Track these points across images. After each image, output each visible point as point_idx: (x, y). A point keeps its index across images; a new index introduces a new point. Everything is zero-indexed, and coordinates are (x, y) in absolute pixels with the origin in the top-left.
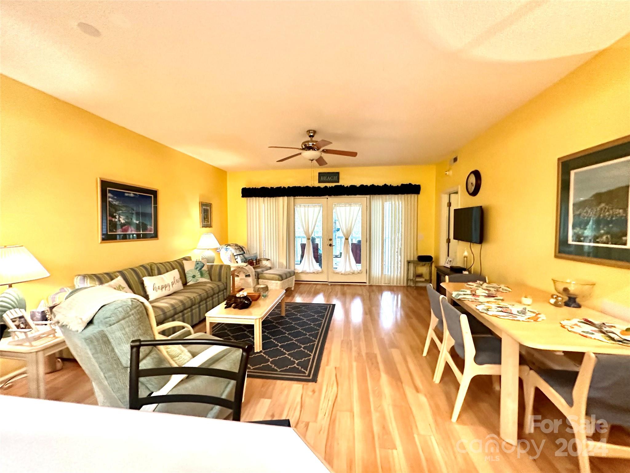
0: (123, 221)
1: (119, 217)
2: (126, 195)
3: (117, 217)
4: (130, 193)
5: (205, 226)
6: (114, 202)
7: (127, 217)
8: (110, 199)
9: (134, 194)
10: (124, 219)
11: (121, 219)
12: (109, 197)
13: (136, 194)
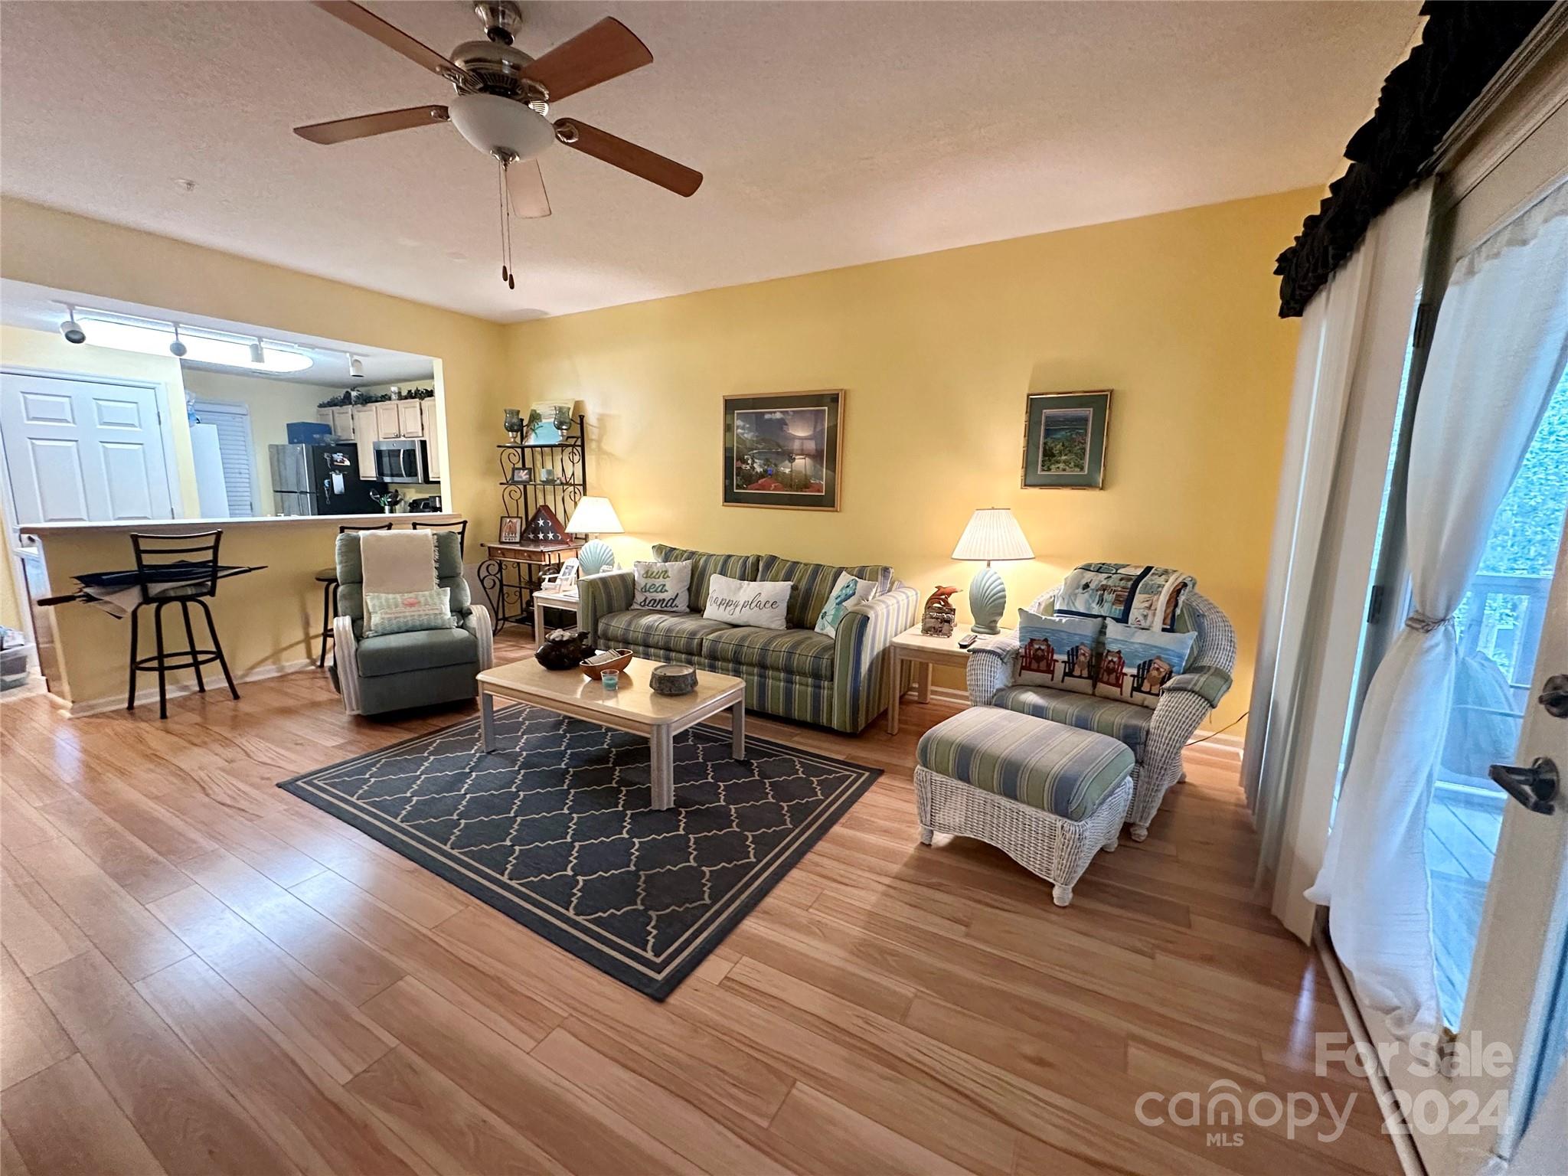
0: (759, 470)
1: (753, 462)
2: (767, 416)
3: (750, 462)
4: (775, 412)
5: (1048, 481)
6: (746, 435)
7: (767, 462)
8: (740, 431)
9: (781, 412)
10: (760, 466)
11: (755, 465)
12: (738, 427)
13: (787, 412)
